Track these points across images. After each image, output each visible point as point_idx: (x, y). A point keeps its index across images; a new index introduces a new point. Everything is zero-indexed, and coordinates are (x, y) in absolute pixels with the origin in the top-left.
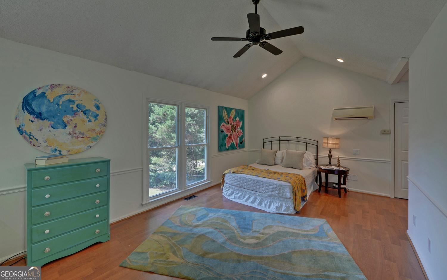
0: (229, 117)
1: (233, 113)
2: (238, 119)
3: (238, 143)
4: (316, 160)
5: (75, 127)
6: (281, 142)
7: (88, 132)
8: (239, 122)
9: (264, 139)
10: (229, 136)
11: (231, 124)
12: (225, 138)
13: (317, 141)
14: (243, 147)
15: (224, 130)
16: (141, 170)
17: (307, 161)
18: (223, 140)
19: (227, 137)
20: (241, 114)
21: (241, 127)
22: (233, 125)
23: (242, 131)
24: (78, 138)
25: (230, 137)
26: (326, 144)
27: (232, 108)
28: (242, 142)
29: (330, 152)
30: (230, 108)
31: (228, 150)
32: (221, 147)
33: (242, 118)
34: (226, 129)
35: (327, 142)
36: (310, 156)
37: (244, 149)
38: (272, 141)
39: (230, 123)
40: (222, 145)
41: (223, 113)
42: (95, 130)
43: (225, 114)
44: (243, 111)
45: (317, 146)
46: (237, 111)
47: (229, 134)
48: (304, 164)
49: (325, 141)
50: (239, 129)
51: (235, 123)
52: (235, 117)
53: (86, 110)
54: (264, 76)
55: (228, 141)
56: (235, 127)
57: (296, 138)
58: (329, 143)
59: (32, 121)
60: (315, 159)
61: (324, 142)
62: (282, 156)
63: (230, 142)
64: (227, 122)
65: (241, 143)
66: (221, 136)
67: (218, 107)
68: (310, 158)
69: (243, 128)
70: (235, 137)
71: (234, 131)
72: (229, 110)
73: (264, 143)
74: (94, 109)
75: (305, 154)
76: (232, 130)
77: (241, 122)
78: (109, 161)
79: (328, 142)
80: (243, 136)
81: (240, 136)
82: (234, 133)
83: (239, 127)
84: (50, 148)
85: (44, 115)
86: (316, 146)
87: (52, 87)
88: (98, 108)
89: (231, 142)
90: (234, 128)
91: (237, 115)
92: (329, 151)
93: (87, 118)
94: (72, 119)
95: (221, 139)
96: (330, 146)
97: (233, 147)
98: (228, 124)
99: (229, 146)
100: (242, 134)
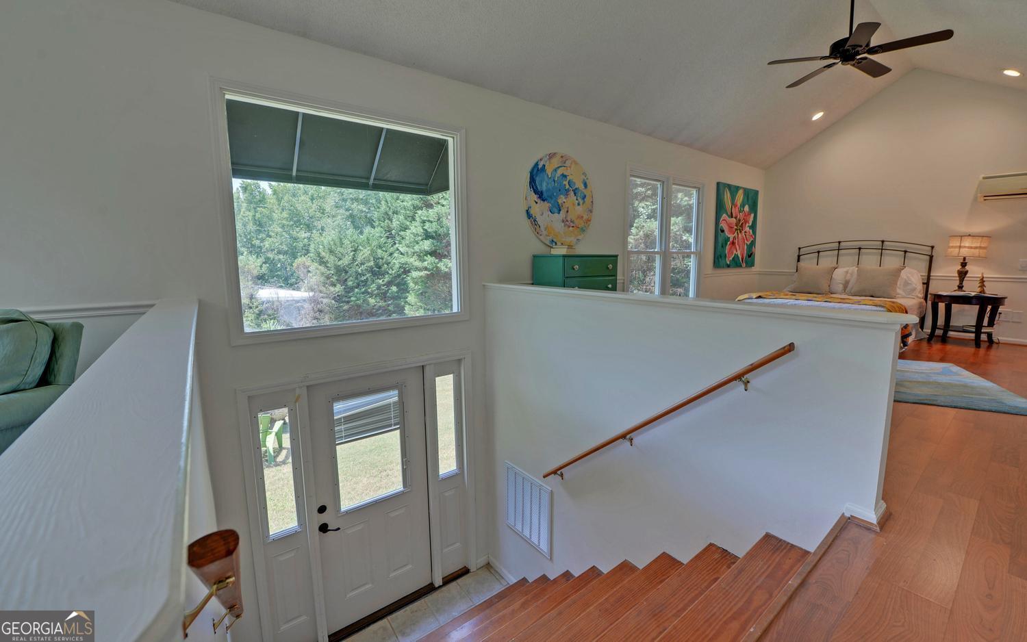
0: (734, 204)
1: (740, 197)
2: (747, 208)
3: (745, 255)
4: (925, 285)
5: (567, 212)
6: (841, 252)
7: (577, 219)
8: (749, 214)
9: (800, 249)
10: (731, 239)
11: (736, 218)
12: (726, 244)
13: (933, 247)
14: (752, 265)
15: (724, 229)
16: (622, 281)
17: (907, 283)
18: (722, 247)
19: (729, 243)
20: (752, 198)
21: (750, 224)
22: (740, 220)
23: (753, 233)
24: (569, 227)
25: (733, 243)
26: (957, 250)
27: (738, 187)
28: (751, 254)
29: (964, 264)
30: (735, 186)
31: (728, 266)
32: (719, 261)
33: (754, 208)
34: (727, 227)
35: (959, 245)
36: (913, 276)
37: (753, 269)
38: (819, 252)
39: (734, 215)
40: (721, 257)
41: (725, 197)
42: (582, 217)
43: (727, 196)
44: (757, 192)
45: (931, 257)
46: (747, 192)
47: (731, 237)
48: (899, 291)
49: (956, 243)
50: (747, 229)
51: (741, 216)
52: (743, 205)
53: (576, 189)
54: (817, 116)
55: (730, 249)
56: (742, 224)
57: (880, 242)
58: (965, 247)
59: (537, 203)
60: (924, 283)
61: (951, 245)
62: (845, 278)
63: (732, 253)
64: (729, 214)
65: (750, 256)
66: (720, 240)
67: (718, 184)
68: (913, 280)
69: (753, 227)
70: (741, 243)
71: (740, 232)
72: (734, 190)
73: (799, 256)
74: (582, 187)
75: (902, 271)
76: (736, 229)
77: (752, 215)
78: (616, 256)
79: (962, 245)
80: (753, 243)
81: (748, 243)
82: (740, 235)
83: (747, 225)
84: (548, 238)
85: (545, 195)
86: (928, 258)
87: (551, 156)
88: (586, 185)
89: (735, 252)
90: (740, 226)
91: (746, 200)
92: (962, 263)
93: (577, 200)
94: (565, 200)
95: (720, 245)
96: (965, 252)
97: (736, 264)
98: (732, 217)
99: (731, 259)
100: (752, 239)
